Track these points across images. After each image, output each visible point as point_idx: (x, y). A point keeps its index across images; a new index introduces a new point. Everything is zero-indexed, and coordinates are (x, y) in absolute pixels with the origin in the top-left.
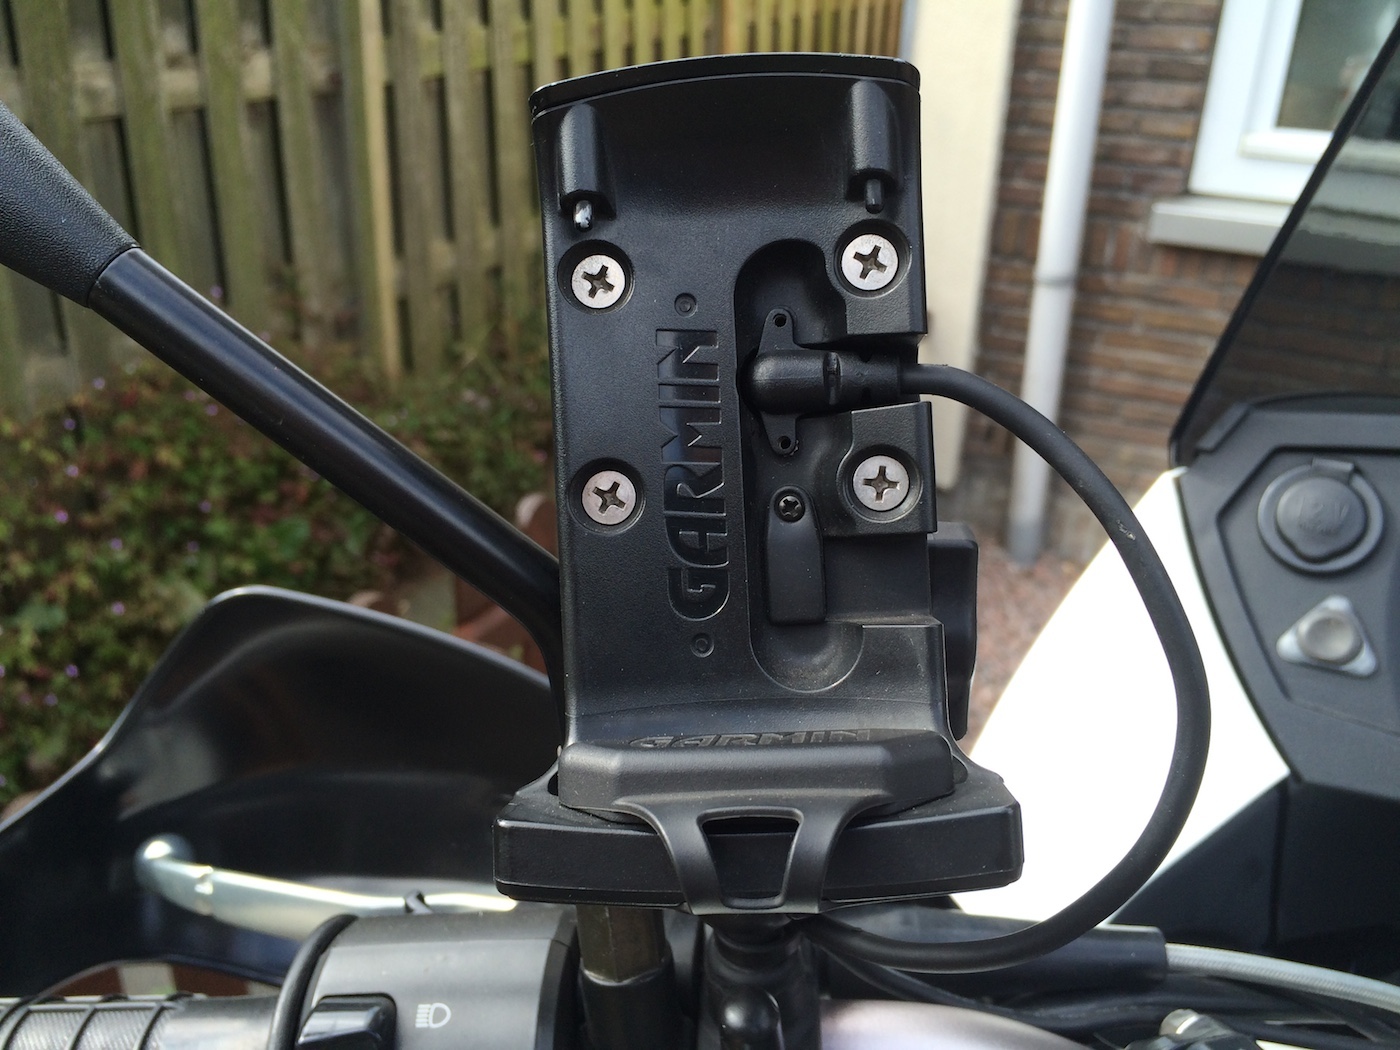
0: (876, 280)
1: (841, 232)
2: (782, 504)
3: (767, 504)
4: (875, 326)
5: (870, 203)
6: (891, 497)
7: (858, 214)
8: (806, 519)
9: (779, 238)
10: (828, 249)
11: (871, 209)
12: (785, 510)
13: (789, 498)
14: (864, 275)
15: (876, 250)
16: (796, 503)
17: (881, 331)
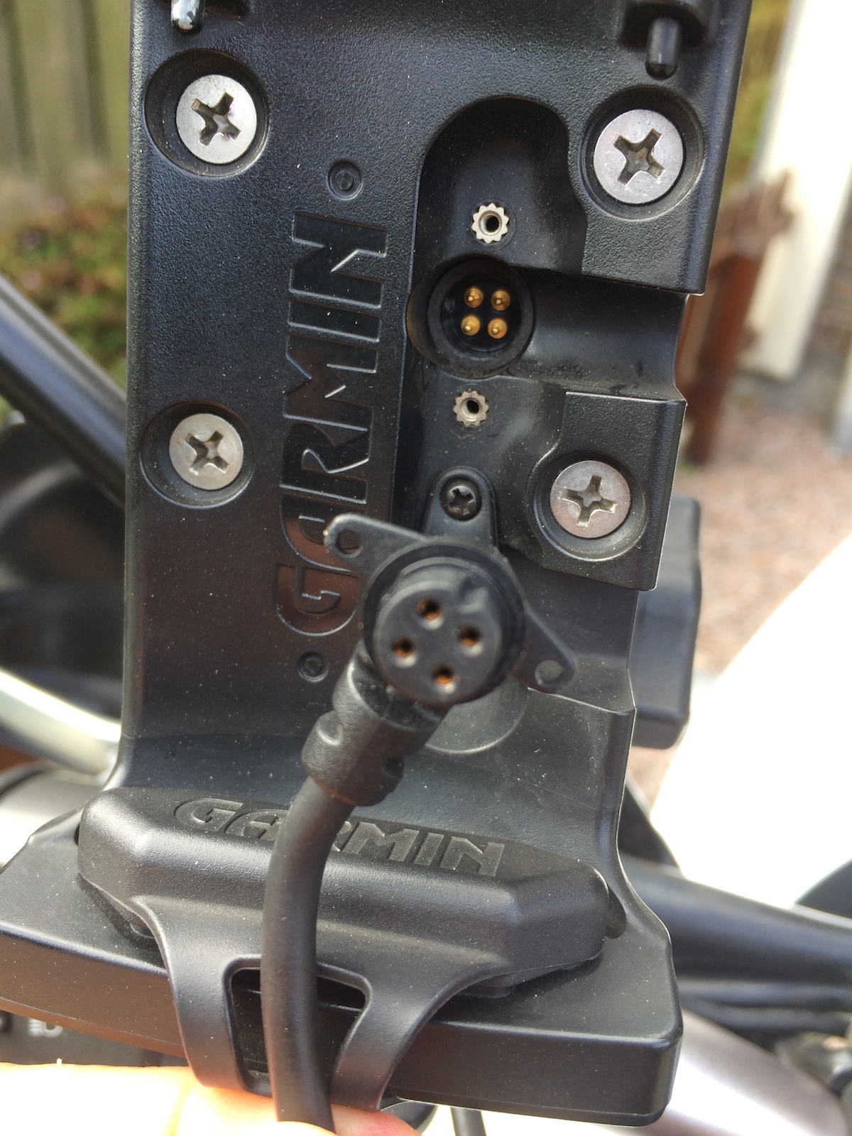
0: (642, 188)
1: (602, 98)
2: (451, 493)
3: (431, 488)
4: (624, 268)
5: (653, 60)
6: (600, 521)
7: (632, 71)
8: (482, 518)
9: (502, 92)
10: (576, 125)
11: (653, 71)
12: (454, 504)
13: (462, 488)
14: (626, 176)
15: (652, 138)
16: (469, 497)
17: (632, 278)
